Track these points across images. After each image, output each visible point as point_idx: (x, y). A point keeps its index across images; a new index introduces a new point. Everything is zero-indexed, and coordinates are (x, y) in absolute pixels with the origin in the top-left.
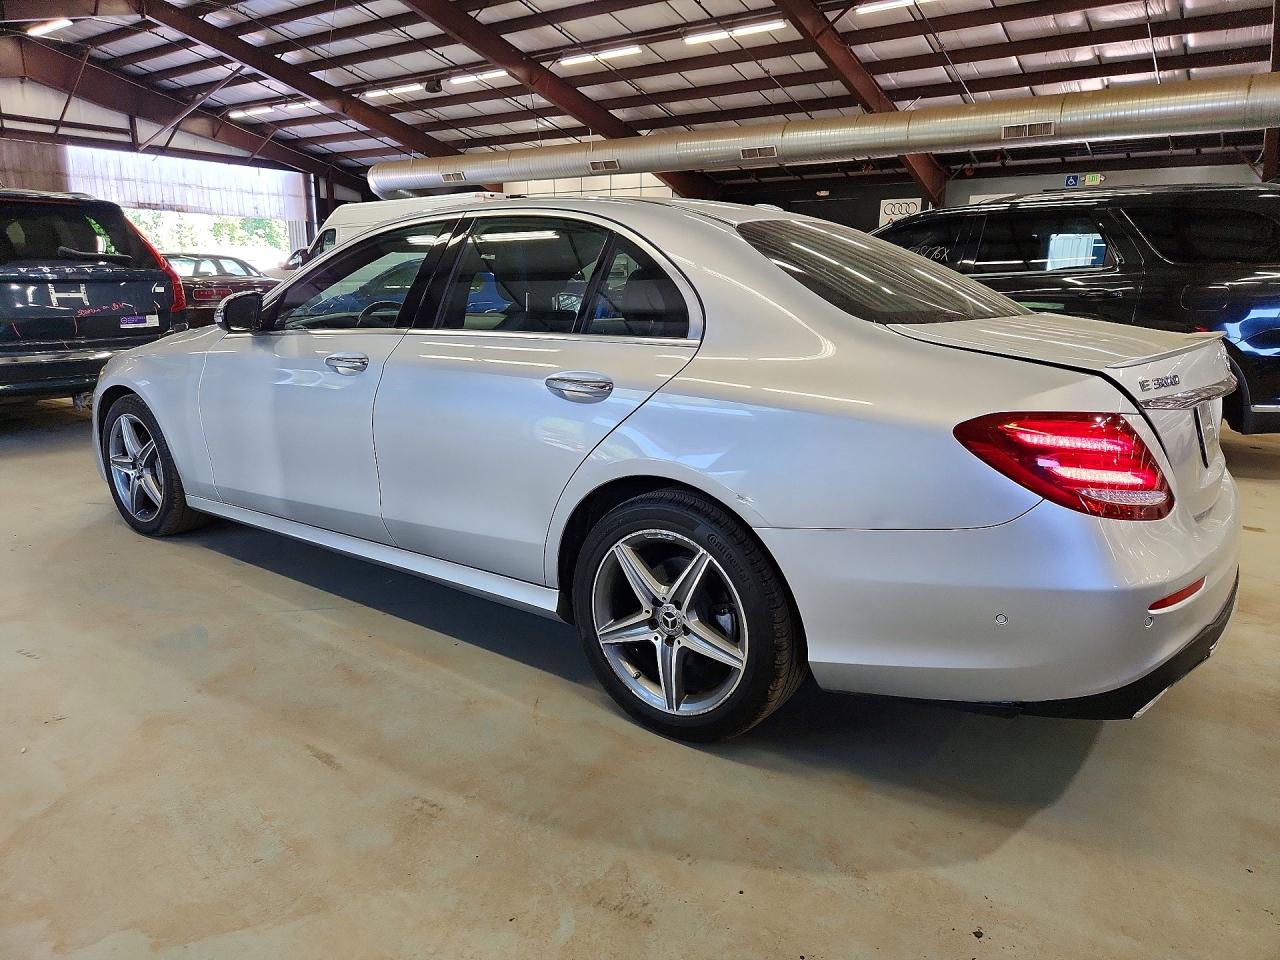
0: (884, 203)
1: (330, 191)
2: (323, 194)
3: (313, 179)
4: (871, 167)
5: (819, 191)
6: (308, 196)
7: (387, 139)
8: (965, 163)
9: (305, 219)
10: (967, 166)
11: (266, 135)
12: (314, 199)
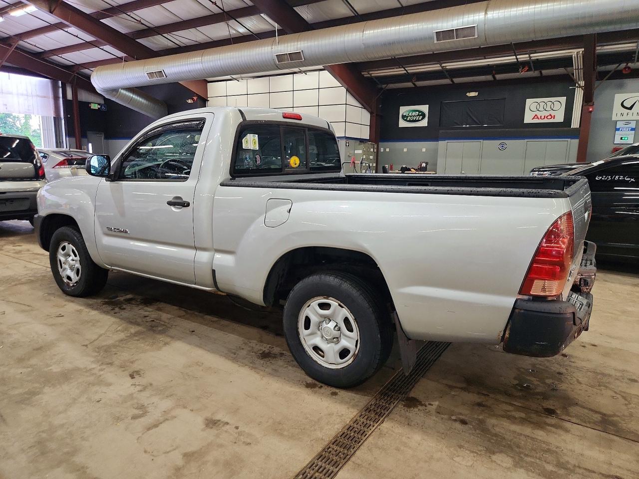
0: (529, 102)
1: (75, 94)
2: (70, 96)
3: (60, 85)
4: (526, 68)
5: (469, 92)
6: (56, 98)
7: (108, 48)
8: (620, 62)
9: (52, 115)
10: (623, 65)
11: (10, 46)
12: (61, 100)
